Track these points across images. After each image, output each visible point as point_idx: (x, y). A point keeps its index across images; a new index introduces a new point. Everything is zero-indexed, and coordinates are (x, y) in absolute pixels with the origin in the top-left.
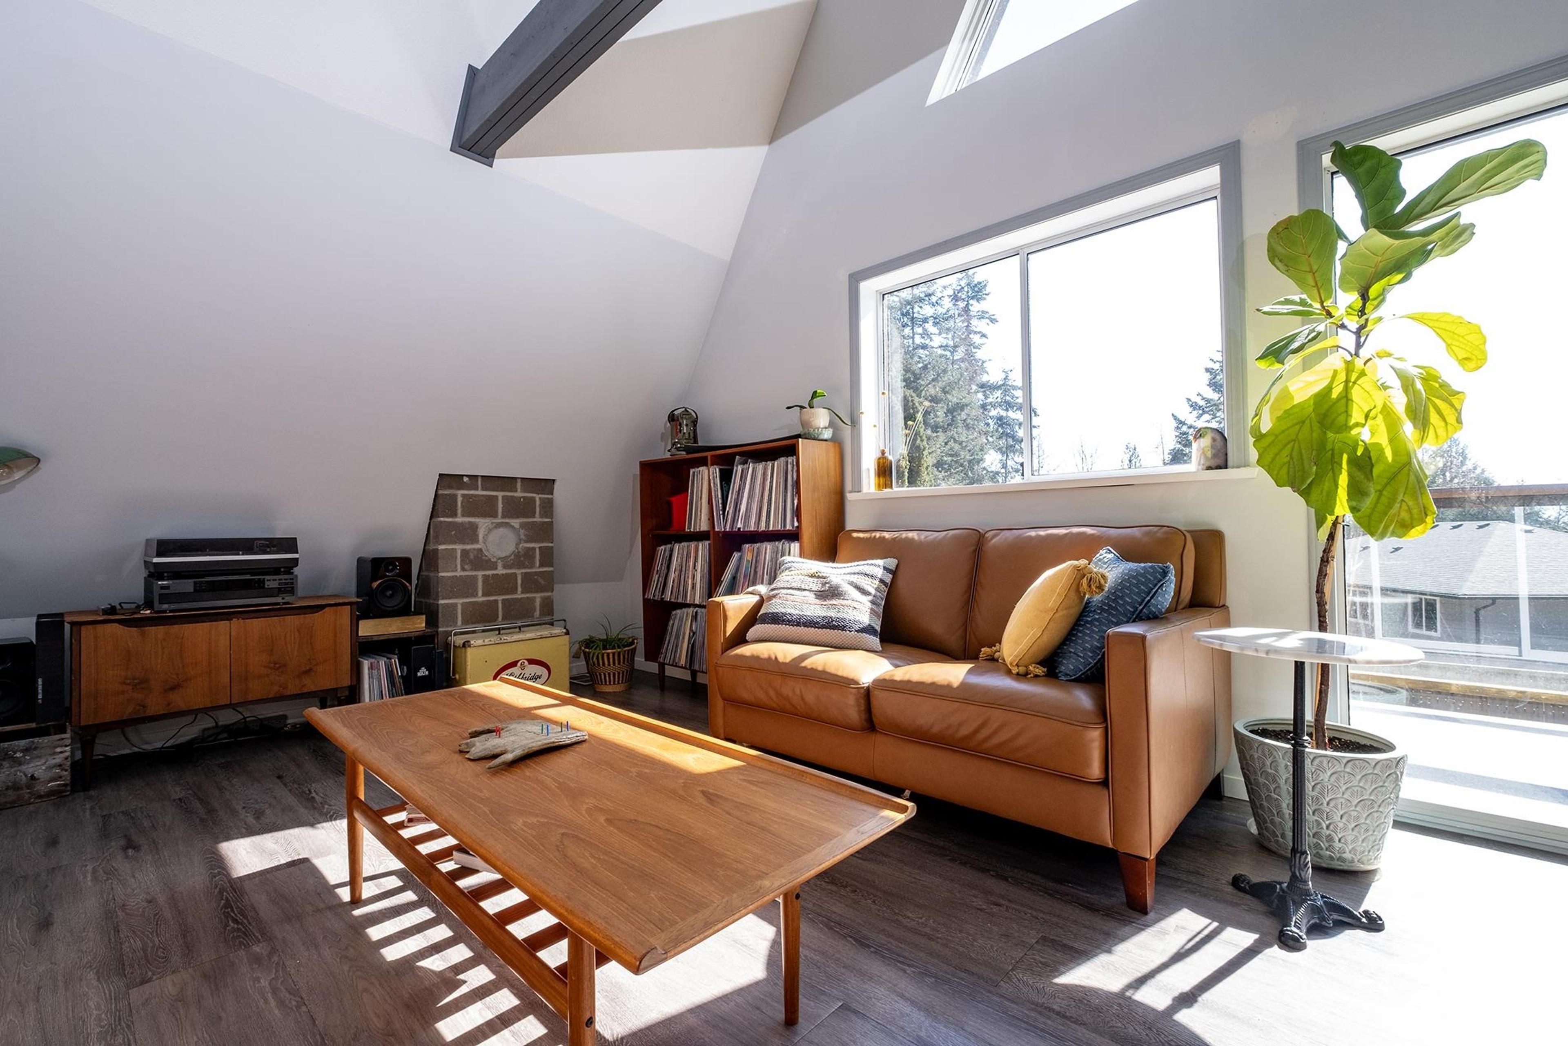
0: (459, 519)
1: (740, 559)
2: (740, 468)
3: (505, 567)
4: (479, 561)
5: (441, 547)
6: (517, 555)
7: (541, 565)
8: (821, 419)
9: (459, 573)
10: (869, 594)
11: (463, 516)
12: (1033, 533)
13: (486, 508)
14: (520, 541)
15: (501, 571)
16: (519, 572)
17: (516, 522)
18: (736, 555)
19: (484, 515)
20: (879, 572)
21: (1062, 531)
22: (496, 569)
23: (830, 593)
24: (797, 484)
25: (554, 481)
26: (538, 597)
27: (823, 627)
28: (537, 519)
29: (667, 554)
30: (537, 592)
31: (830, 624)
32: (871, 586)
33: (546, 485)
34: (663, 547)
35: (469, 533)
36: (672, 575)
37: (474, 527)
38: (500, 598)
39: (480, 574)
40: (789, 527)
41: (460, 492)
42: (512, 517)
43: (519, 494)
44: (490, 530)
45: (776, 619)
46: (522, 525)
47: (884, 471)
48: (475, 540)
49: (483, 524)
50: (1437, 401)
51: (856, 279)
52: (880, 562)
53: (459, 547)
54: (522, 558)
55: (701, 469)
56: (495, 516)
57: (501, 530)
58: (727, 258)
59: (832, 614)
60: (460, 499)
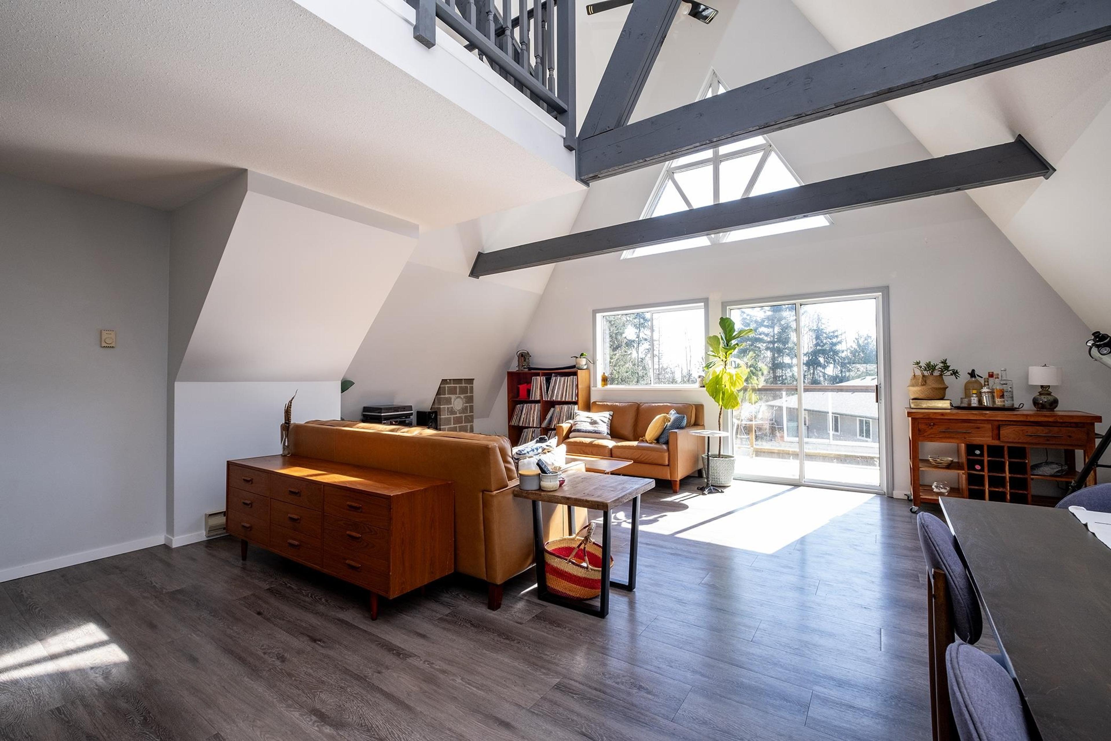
0: (446, 396)
1: (554, 410)
2: (554, 378)
3: (459, 413)
4: (452, 412)
5: (441, 407)
6: (463, 409)
7: (470, 413)
8: (583, 362)
9: (447, 416)
10: (605, 423)
11: (448, 394)
12: (654, 405)
13: (453, 391)
14: (464, 403)
15: (458, 415)
16: (463, 415)
17: (462, 396)
18: (552, 409)
19: (453, 394)
20: (608, 416)
21: (662, 404)
22: (456, 414)
23: (594, 423)
24: (577, 385)
25: (473, 379)
26: (469, 425)
27: (594, 433)
28: (469, 394)
29: (521, 408)
30: (468, 423)
31: (596, 432)
32: (606, 420)
33: (470, 381)
34: (519, 405)
35: (448, 401)
36: (523, 416)
37: (450, 398)
38: (458, 425)
39: (452, 416)
40: (574, 400)
41: (447, 386)
42: (461, 394)
43: (463, 385)
44: (455, 400)
45: (579, 431)
46: (464, 397)
47: (605, 380)
48: (451, 404)
49: (453, 397)
50: (739, 381)
51: (595, 312)
52: (608, 413)
53: (446, 406)
54: (464, 410)
55: (537, 377)
56: (456, 394)
57: (459, 399)
58: (542, 293)
59: (596, 429)
60: (446, 388)
